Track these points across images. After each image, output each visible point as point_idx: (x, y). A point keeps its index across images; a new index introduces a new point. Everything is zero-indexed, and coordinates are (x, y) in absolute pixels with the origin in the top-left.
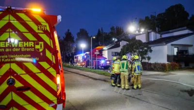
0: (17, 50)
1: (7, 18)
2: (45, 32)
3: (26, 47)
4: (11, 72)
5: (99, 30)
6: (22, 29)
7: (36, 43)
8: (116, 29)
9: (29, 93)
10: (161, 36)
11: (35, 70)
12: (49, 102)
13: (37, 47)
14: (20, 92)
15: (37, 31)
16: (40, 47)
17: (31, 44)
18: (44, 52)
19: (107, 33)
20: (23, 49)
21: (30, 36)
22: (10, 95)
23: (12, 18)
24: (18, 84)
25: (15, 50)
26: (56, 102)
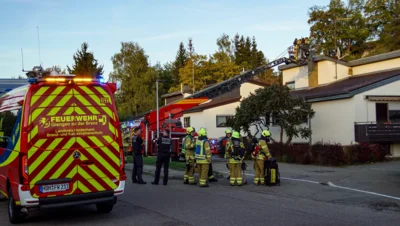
0: (82, 124)
1: (71, 92)
2: (108, 105)
3: (90, 121)
4: (76, 145)
5: (182, 46)
6: (85, 102)
7: (99, 117)
8: (233, 45)
9: (93, 167)
10: (351, 71)
11: (99, 144)
12: (112, 177)
13: (101, 120)
14: (85, 165)
15: (100, 104)
16: (103, 121)
17: (95, 118)
18: (107, 125)
19: (205, 58)
20: (87, 123)
21: (93, 110)
22: (75, 168)
23: (76, 92)
24: (83, 158)
25: (79, 124)
26: (118, 178)
